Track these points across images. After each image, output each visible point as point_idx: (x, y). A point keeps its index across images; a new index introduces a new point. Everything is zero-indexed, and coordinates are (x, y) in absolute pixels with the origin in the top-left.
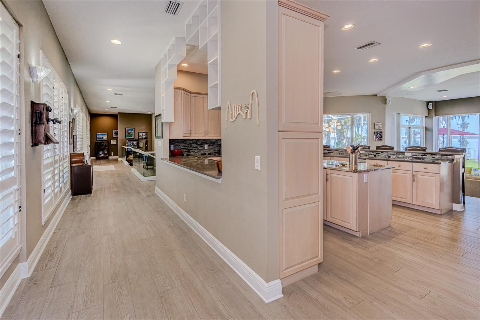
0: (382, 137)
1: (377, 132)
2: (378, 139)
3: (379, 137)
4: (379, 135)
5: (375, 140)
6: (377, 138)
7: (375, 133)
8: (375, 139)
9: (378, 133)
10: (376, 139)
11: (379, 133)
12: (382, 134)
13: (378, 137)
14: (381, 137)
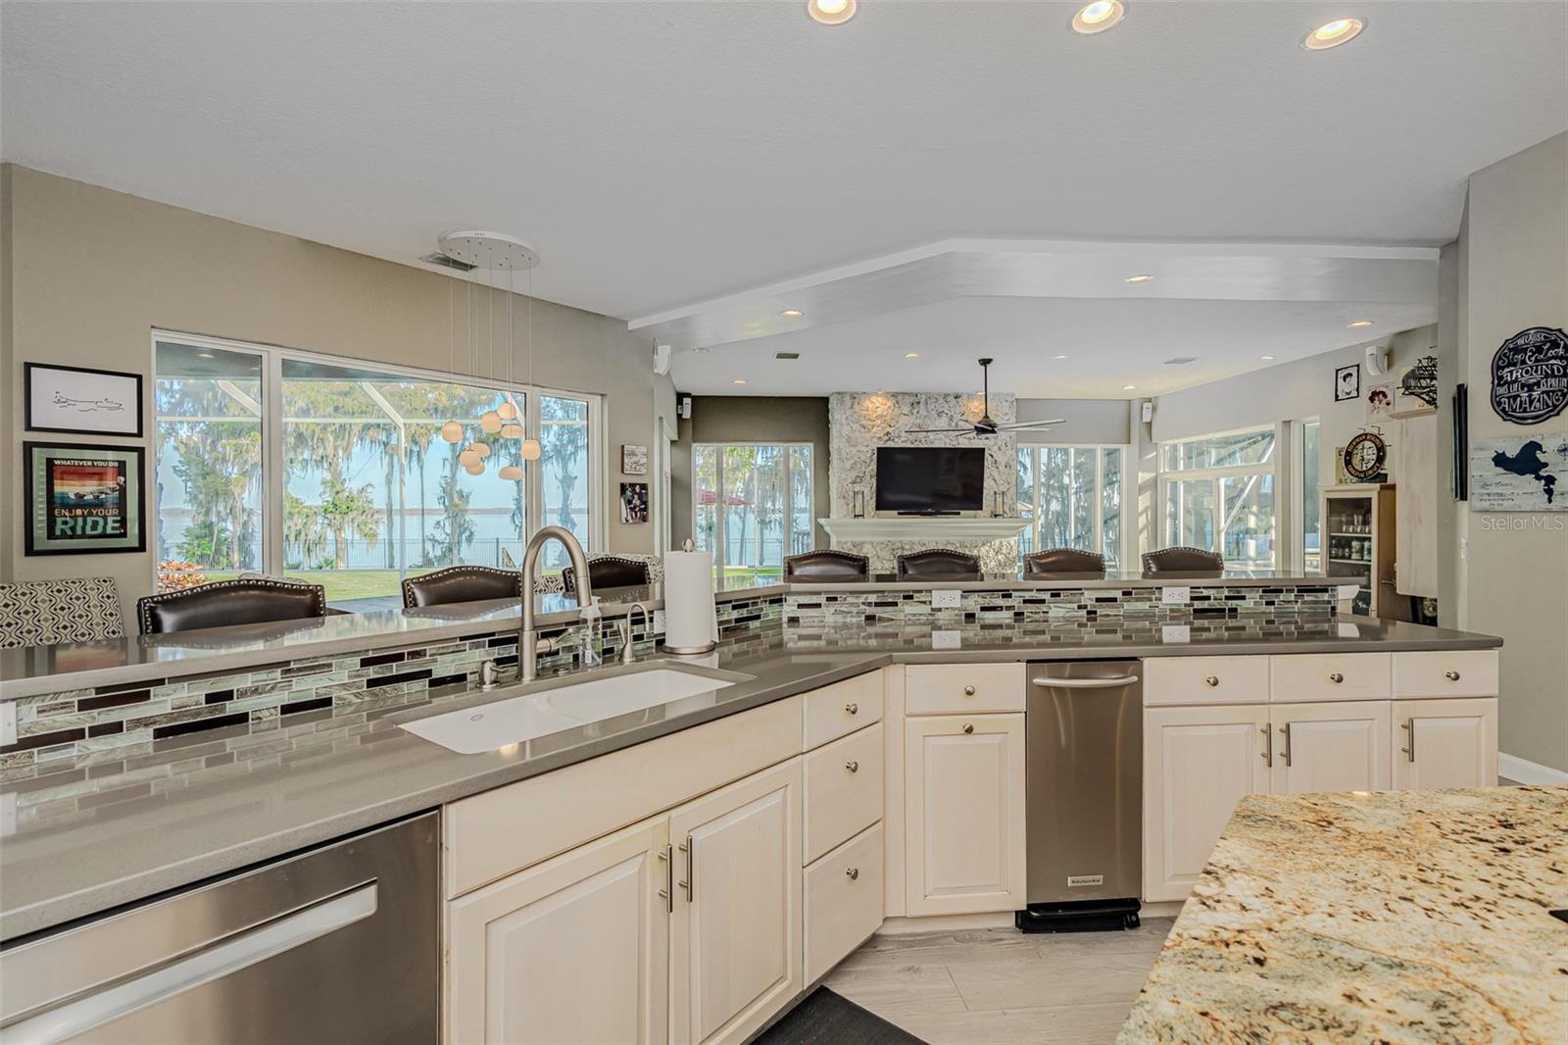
0: (645, 509)
1: (633, 485)
2: (636, 513)
3: (637, 509)
4: (636, 501)
5: (627, 521)
6: (632, 509)
7: (623, 487)
8: (624, 515)
9: (634, 491)
10: (629, 518)
11: (637, 489)
12: (647, 494)
13: (635, 507)
14: (643, 506)
